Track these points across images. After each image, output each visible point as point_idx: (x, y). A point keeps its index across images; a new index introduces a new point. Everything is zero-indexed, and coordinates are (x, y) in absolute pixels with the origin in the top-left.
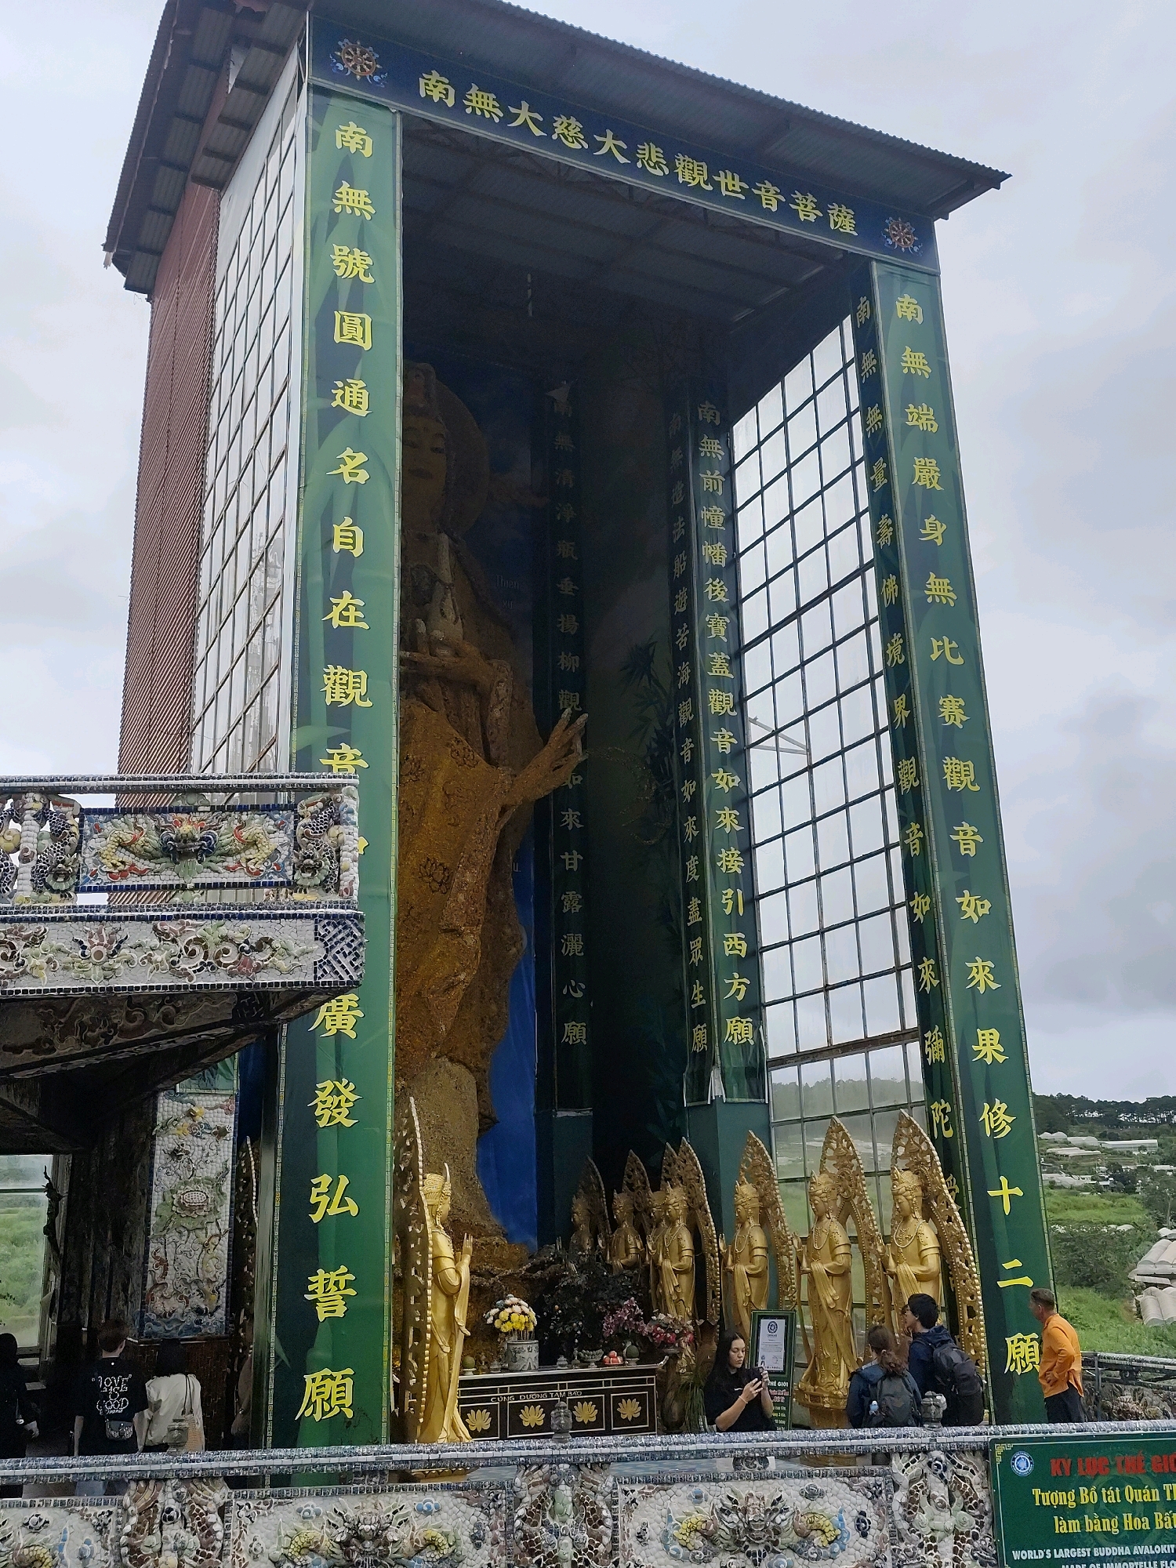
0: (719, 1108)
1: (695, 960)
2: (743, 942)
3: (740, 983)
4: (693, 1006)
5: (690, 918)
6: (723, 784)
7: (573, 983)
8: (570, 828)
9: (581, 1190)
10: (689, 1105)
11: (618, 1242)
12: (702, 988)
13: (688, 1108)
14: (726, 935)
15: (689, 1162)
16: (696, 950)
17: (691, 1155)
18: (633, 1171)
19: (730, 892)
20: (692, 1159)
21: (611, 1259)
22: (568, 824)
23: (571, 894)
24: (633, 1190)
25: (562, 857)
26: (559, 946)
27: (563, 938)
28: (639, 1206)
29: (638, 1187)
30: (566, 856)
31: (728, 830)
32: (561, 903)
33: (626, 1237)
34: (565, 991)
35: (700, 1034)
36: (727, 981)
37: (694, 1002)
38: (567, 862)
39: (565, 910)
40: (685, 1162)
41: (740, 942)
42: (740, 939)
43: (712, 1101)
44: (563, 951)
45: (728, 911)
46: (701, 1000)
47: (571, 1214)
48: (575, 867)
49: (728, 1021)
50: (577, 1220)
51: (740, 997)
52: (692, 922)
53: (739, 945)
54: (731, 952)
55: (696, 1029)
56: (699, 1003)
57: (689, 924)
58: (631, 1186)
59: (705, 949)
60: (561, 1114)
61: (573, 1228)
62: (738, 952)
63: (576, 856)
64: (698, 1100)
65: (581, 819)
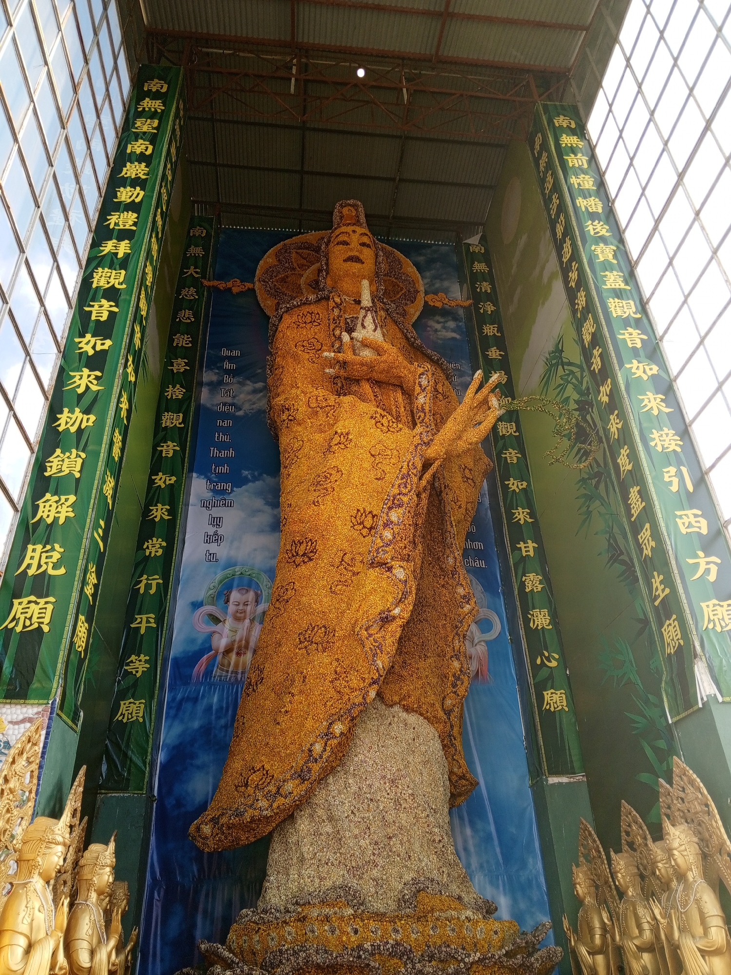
0: (714, 708)
1: (647, 552)
2: (700, 519)
3: (708, 563)
4: (656, 603)
5: (633, 511)
6: (640, 373)
7: (546, 654)
8: (522, 522)
9: (582, 859)
10: (675, 719)
11: (626, 915)
12: (661, 577)
13: (676, 723)
14: (678, 513)
15: (690, 790)
16: (646, 541)
17: (689, 778)
18: (629, 826)
19: (673, 470)
20: (692, 782)
21: (621, 939)
22: (520, 519)
23: (532, 576)
24: (635, 850)
25: (518, 546)
26: (527, 621)
27: (530, 614)
28: (645, 869)
29: (640, 845)
30: (522, 545)
31: (656, 412)
32: (522, 585)
33: (635, 909)
34: (539, 661)
35: (671, 632)
36: (691, 561)
37: (656, 597)
38: (523, 550)
39: (527, 590)
40: (684, 790)
41: (697, 519)
42: (696, 516)
43: (703, 704)
44: (531, 625)
45: (675, 488)
46: (663, 590)
47: (573, 886)
48: (531, 553)
49: (703, 605)
50: (580, 892)
51: (712, 577)
52: (635, 515)
53: (696, 522)
54: (689, 530)
55: (665, 626)
56: (662, 596)
57: (633, 519)
58: (631, 845)
59: (656, 534)
60: (553, 780)
61: (579, 902)
62: (698, 530)
63: (531, 545)
64: (686, 709)
65: (532, 515)
